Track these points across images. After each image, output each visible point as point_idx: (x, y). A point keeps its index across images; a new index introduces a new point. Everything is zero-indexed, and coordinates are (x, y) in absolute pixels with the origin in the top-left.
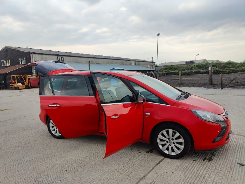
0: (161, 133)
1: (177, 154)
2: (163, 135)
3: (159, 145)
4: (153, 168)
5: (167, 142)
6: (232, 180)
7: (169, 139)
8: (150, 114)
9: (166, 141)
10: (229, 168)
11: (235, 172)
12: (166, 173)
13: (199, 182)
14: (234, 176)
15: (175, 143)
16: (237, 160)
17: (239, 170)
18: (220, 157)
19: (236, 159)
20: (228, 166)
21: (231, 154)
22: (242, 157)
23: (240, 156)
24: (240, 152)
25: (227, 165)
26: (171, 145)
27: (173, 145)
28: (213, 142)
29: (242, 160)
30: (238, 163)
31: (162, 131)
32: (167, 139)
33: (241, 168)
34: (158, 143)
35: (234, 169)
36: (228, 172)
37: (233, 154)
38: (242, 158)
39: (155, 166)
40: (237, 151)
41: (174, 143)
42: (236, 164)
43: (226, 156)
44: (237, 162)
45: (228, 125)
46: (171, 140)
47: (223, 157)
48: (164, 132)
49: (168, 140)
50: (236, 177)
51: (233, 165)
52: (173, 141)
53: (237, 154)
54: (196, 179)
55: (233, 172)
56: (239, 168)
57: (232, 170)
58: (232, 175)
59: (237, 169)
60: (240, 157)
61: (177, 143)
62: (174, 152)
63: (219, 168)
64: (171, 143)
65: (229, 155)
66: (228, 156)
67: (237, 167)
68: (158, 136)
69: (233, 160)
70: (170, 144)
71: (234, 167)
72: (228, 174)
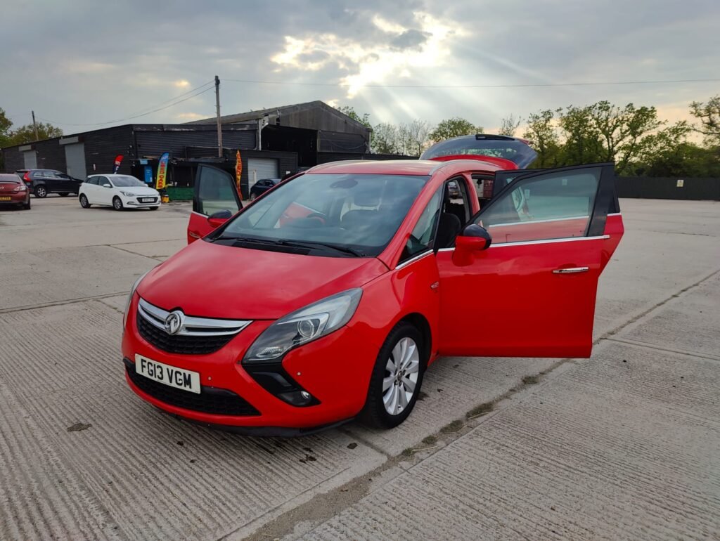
10: (92, 407)
11: (75, 407)
16: (101, 431)
17: (73, 415)
18: (145, 415)
20: (101, 410)
21: (131, 435)
22: (100, 446)
23: (106, 444)
25: (104, 410)
30: (90, 425)
36: (84, 400)
37: (127, 438)
38: (96, 442)
42: (90, 421)
43: (135, 423)
44: (94, 426)
47: (135, 417)
50: (63, 402)
51: (92, 416)
53: (122, 445)
55: (78, 406)
56: (77, 419)
57: (84, 408)
58: (74, 402)
59: (78, 413)
60: (102, 440)
63: (110, 397)
65: (132, 430)
66: (131, 425)
67: (83, 418)
69: (108, 425)
71: (88, 415)
72: (82, 398)
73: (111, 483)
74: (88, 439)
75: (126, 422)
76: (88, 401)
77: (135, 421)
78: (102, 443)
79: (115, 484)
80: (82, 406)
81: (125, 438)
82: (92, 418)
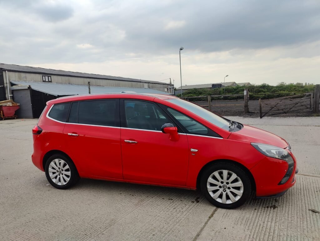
0: (211, 175)
1: (234, 202)
2: (214, 178)
3: (209, 191)
4: (206, 223)
5: (220, 187)
6: (309, 231)
7: (222, 182)
8: (197, 150)
9: (218, 186)
10: (301, 217)
11: (309, 222)
12: (225, 228)
13: (270, 237)
14: (309, 227)
15: (231, 188)
16: (307, 205)
17: (313, 218)
18: (285, 202)
19: (305, 204)
20: (298, 214)
21: (298, 199)
22: (311, 201)
23: (309, 201)
24: (307, 196)
25: (297, 213)
26: (226, 191)
27: (228, 191)
28: (278, 184)
29: (313, 205)
30: (309, 210)
31: (213, 173)
32: (221, 183)
33: (315, 216)
34: (208, 189)
35: (306, 218)
37: (300, 199)
38: (312, 203)
39: (208, 220)
40: (303, 194)
41: (229, 188)
42: (308, 211)
43: (292, 202)
44: (308, 209)
45: (295, 162)
46: (225, 184)
47: (289, 203)
48: (216, 174)
49: (222, 185)
50: (313, 228)
51: (305, 213)
52: (228, 186)
53: (304, 198)
54: (265, 235)
55: (307, 221)
56: (312, 215)
57: (305, 219)
58: (307, 225)
59: (310, 217)
60: (309, 202)
61: (233, 188)
62: (230, 200)
63: (288, 217)
64: (225, 187)
65: (296, 200)
66: (294, 202)
67: (310, 214)
68: (209, 179)
69: (302, 206)
70: (223, 190)
71: (306, 214)
72: (302, 225)
73: (317, 192)
74: (314, 205)
75: (294, 204)
76: (300, 221)
77: (291, 202)
78: (310, 202)
79: (316, 190)
80: (305, 220)
81: (301, 199)
82: (306, 213)
